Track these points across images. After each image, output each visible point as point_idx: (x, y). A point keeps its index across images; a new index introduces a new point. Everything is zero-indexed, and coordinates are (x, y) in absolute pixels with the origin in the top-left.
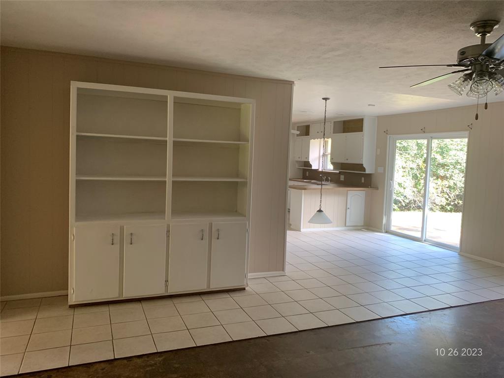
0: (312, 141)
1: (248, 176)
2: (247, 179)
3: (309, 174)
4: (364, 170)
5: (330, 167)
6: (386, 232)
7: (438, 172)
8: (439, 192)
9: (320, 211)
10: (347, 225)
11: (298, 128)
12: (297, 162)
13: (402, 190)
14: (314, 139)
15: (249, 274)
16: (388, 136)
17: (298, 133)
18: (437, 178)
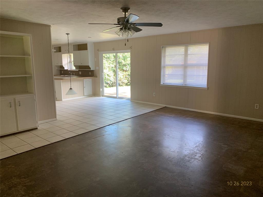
0: (63, 55)
1: (32, 73)
2: (32, 75)
3: (63, 72)
4: (90, 68)
5: (74, 68)
6: (103, 96)
7: (123, 69)
8: (124, 77)
9: (71, 89)
10: (85, 95)
11: (55, 48)
12: (56, 66)
13: (109, 78)
14: (64, 54)
15: (39, 122)
16: (99, 52)
17: (55, 51)
18: (123, 71)
